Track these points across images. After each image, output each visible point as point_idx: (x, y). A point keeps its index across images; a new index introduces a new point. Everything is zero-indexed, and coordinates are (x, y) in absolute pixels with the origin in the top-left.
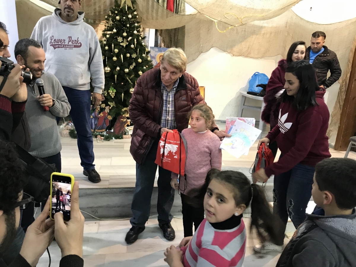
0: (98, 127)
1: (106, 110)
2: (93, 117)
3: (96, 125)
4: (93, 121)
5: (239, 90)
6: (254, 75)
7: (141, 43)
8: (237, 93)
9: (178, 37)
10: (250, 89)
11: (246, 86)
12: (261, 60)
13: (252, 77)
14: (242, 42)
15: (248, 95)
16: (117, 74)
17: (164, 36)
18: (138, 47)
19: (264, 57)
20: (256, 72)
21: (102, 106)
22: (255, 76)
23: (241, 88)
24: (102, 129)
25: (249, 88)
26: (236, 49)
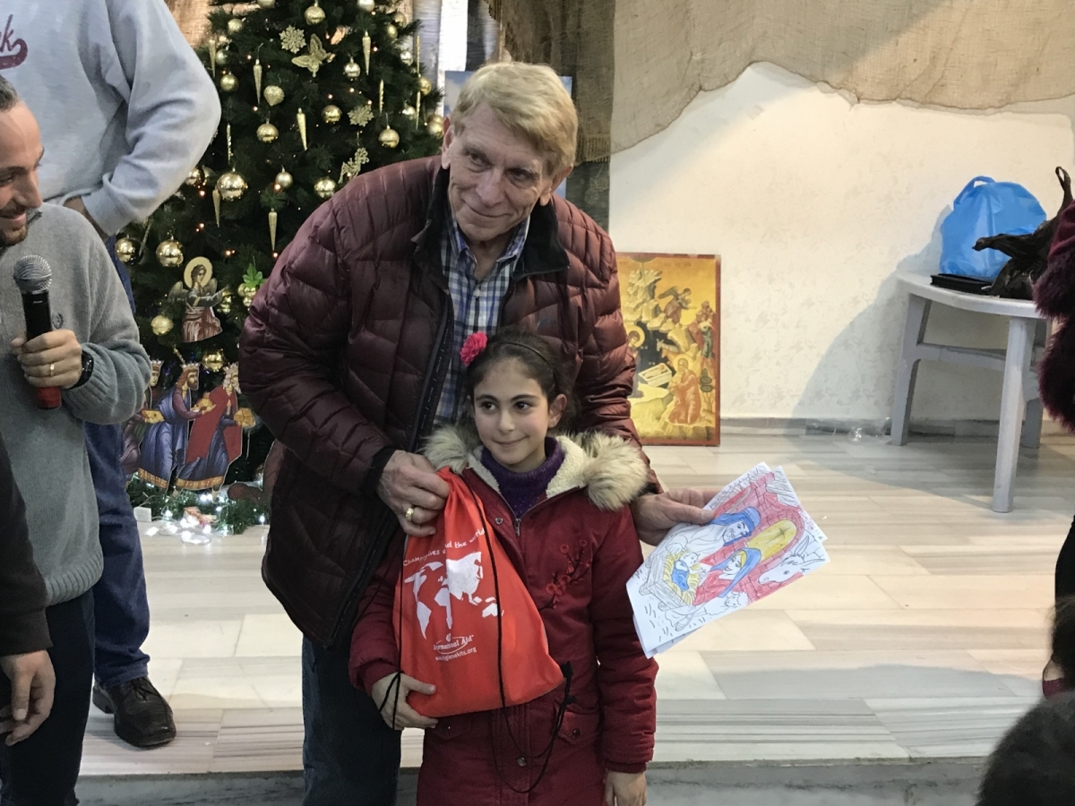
0: (188, 464)
1: (226, 382)
2: (168, 419)
3: (177, 455)
4: (166, 438)
5: (894, 269)
6: (967, 193)
7: (393, 53)
8: (885, 283)
9: (579, 21)
10: (946, 264)
11: (928, 249)
12: (998, 115)
13: (957, 202)
14: (899, 32)
15: (940, 294)
16: (281, 205)
17: (510, 20)
18: (379, 73)
19: (1015, 102)
20: (978, 179)
21: (210, 362)
22: (971, 195)
23: (901, 258)
24: (208, 474)
25: (944, 257)
26: (870, 67)
